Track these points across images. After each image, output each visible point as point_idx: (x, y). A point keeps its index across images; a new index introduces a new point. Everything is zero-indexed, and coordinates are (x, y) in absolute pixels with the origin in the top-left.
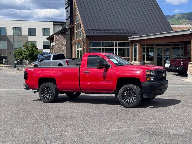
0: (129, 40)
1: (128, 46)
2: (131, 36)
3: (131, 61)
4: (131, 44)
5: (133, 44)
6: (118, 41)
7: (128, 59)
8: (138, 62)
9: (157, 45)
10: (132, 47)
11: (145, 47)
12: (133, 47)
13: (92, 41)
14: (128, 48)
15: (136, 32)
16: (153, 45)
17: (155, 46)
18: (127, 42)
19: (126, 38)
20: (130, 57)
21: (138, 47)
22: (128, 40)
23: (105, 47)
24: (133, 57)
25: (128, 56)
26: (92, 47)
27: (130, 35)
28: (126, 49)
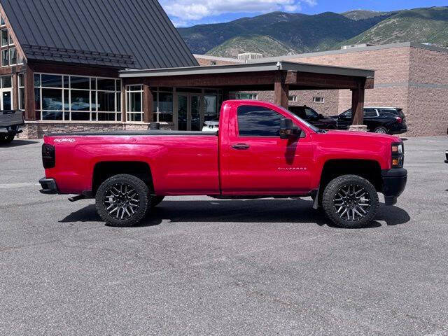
0: (121, 76)
1: (119, 89)
2: (124, 68)
3: (124, 121)
4: (124, 86)
5: (130, 86)
6: (97, 78)
7: (119, 115)
8: (142, 122)
9: (179, 90)
10: (126, 92)
11: (158, 92)
12: (130, 91)
13: (41, 74)
14: (117, 94)
15: (132, 60)
16: (171, 89)
17: (174, 92)
18: (116, 79)
19: (114, 71)
20: (122, 112)
21: (141, 91)
22: (117, 76)
23: (70, 89)
24: (130, 112)
25: (119, 109)
26: (41, 87)
27: (123, 65)
28: (114, 94)
